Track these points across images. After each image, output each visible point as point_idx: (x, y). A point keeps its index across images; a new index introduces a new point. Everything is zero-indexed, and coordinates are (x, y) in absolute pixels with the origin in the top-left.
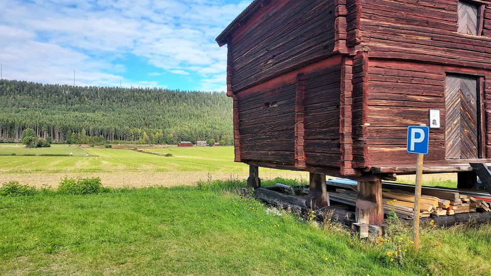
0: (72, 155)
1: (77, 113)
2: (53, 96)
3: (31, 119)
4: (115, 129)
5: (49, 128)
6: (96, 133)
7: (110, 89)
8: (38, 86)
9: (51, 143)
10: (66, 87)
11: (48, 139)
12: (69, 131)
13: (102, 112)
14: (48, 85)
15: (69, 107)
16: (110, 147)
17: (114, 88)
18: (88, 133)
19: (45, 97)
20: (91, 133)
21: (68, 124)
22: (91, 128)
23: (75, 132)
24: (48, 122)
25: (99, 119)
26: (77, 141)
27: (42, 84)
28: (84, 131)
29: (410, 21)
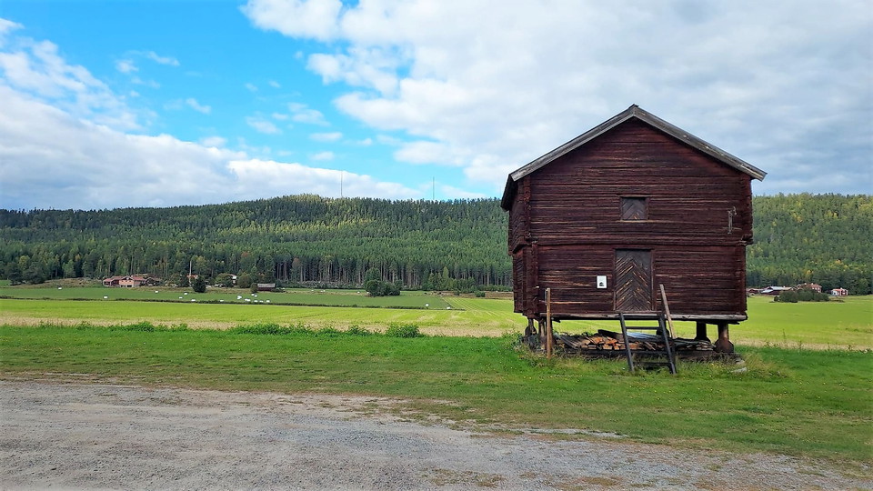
0: (427, 308)
1: (436, 243)
2: (405, 217)
3: (377, 254)
4: (491, 267)
5: (399, 267)
6: (464, 273)
7: (485, 201)
8: (386, 204)
9: (400, 289)
10: (423, 204)
11: (397, 284)
12: (426, 271)
13: (472, 240)
14: (398, 201)
15: (426, 233)
16: (483, 296)
17: (490, 200)
18: (452, 275)
19: (394, 221)
20: (457, 275)
21: (424, 260)
22: (456, 266)
23: (433, 272)
24: (398, 258)
25: (468, 251)
26: (437, 287)
27: (390, 201)
28: (446, 271)
29: (575, 219)
